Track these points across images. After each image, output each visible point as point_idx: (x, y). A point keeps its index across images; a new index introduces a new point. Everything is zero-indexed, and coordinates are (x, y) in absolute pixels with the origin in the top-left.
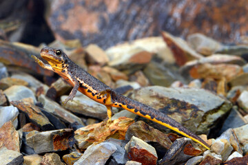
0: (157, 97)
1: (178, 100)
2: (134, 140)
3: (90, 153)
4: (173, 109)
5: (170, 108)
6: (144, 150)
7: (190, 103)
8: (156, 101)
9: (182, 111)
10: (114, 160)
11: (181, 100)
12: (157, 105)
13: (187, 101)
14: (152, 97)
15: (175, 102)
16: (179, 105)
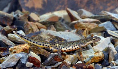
0: (50, 35)
1: (59, 37)
2: (31, 53)
3: (10, 58)
4: (56, 41)
5: (54, 40)
6: (35, 58)
7: (64, 38)
8: (49, 37)
9: (60, 42)
10: (21, 61)
11: (60, 37)
12: (49, 39)
13: (62, 37)
14: (48, 35)
15: (57, 38)
16: (59, 39)
